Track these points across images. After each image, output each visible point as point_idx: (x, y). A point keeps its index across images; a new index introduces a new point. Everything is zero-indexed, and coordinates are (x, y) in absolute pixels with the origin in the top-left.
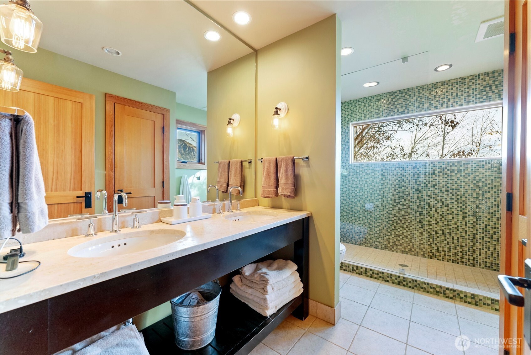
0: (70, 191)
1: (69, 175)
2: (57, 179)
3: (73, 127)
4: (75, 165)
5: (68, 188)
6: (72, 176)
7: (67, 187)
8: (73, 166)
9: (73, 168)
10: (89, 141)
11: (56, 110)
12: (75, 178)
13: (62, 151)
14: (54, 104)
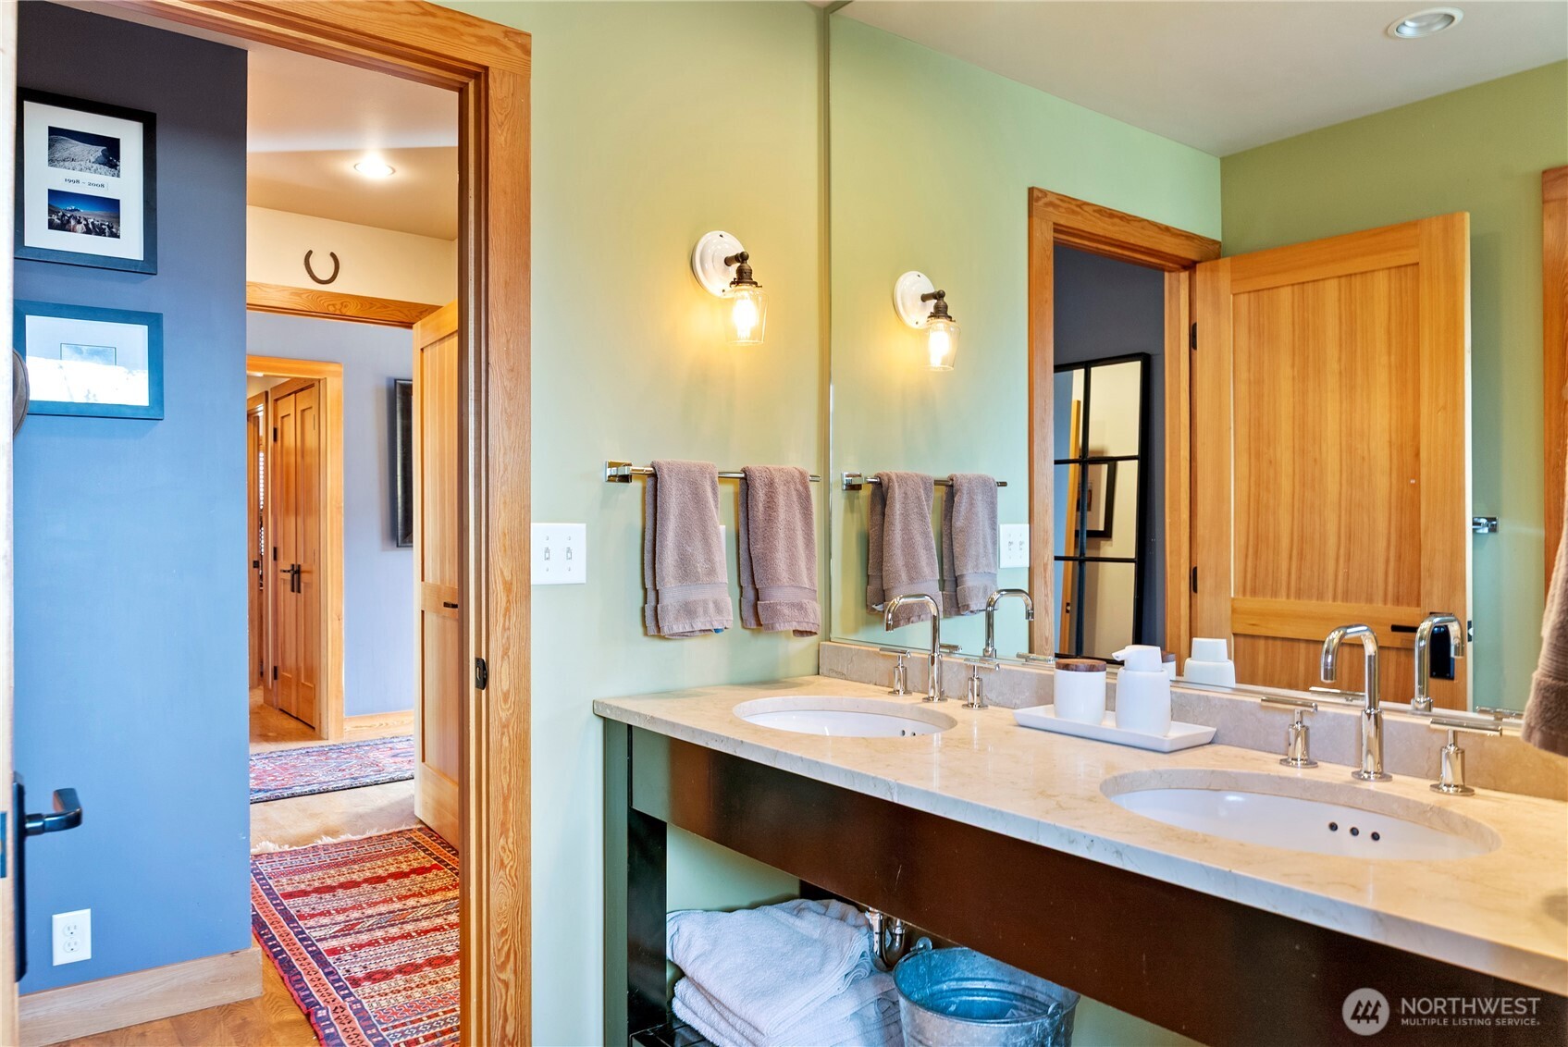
0: (1385, 602)
1: (1381, 544)
2: (1348, 559)
3: (1393, 364)
4: (1402, 509)
5: (1381, 593)
6: (1392, 548)
7: (1377, 586)
8: (1393, 511)
9: (1393, 518)
10: (1444, 408)
11: (1344, 321)
12: (1400, 557)
13: (1363, 458)
14: (1339, 300)
